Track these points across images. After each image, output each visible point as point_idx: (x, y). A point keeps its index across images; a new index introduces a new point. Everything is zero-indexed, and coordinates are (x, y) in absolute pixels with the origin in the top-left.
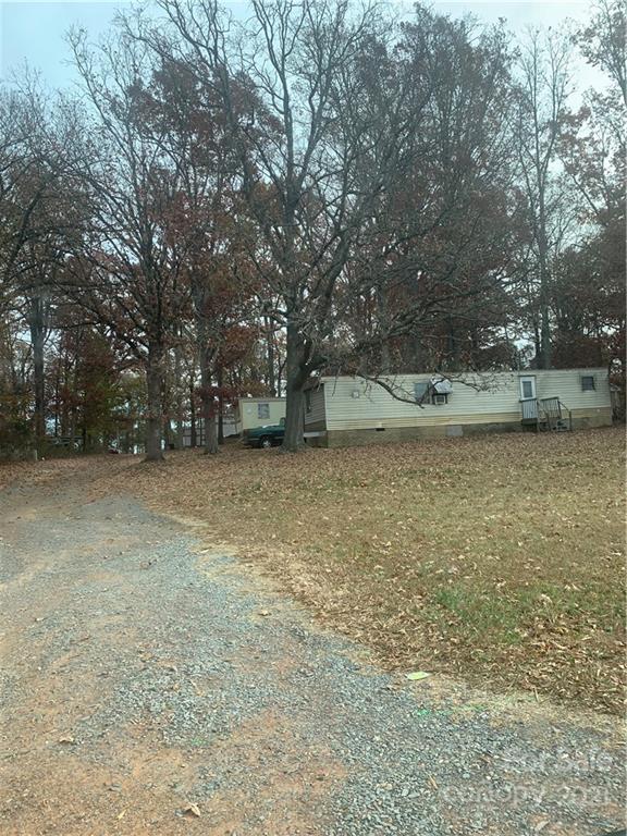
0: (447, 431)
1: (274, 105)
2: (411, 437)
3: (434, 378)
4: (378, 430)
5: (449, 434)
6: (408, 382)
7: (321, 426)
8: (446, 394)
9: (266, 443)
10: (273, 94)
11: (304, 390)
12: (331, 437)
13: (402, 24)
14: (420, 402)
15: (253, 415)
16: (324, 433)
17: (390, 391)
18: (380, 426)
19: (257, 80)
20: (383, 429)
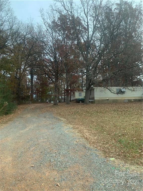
0: (124, 100)
1: (85, 24)
2: (115, 102)
3: (121, 88)
4: (107, 100)
5: (125, 101)
6: (115, 89)
7: (93, 98)
8: (124, 92)
9: (80, 102)
10: (85, 21)
11: (89, 90)
12: (96, 101)
13: (116, 3)
14: (118, 93)
15: (78, 95)
16: (94, 100)
17: (110, 91)
18: (108, 99)
19: (81, 19)
20: (108, 100)
